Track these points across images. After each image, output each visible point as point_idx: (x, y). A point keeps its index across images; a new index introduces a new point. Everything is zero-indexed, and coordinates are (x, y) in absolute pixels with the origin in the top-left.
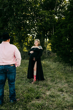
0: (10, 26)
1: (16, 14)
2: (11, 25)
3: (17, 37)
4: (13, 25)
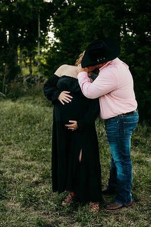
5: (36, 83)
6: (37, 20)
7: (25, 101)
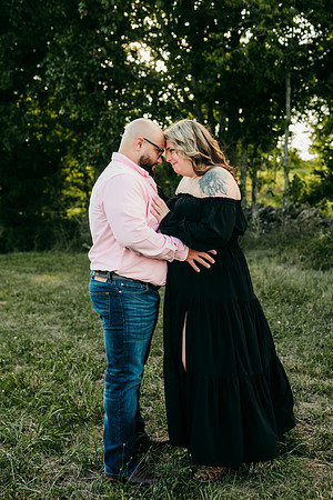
0: (58, 79)
1: (89, 7)
2: (61, 72)
3: (94, 136)
4: (71, 73)
5: (279, 221)
6: (284, 84)
7: (259, 258)
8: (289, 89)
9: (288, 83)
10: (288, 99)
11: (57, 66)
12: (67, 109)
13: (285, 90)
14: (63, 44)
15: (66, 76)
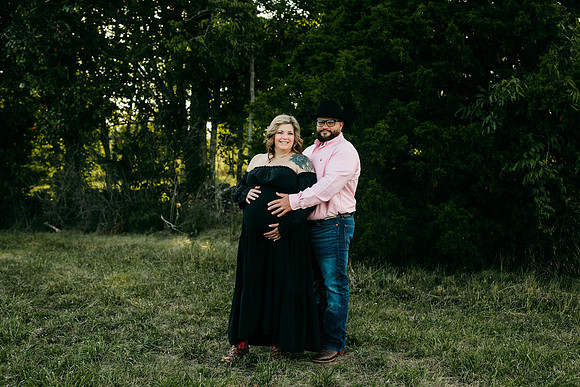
0: (19, 51)
2: (22, 44)
3: (56, 111)
4: (33, 47)
6: (248, 68)
8: (253, 73)
9: (253, 68)
10: (252, 83)
11: (18, 37)
12: (27, 83)
13: (250, 75)
14: (26, 18)
15: (27, 50)
